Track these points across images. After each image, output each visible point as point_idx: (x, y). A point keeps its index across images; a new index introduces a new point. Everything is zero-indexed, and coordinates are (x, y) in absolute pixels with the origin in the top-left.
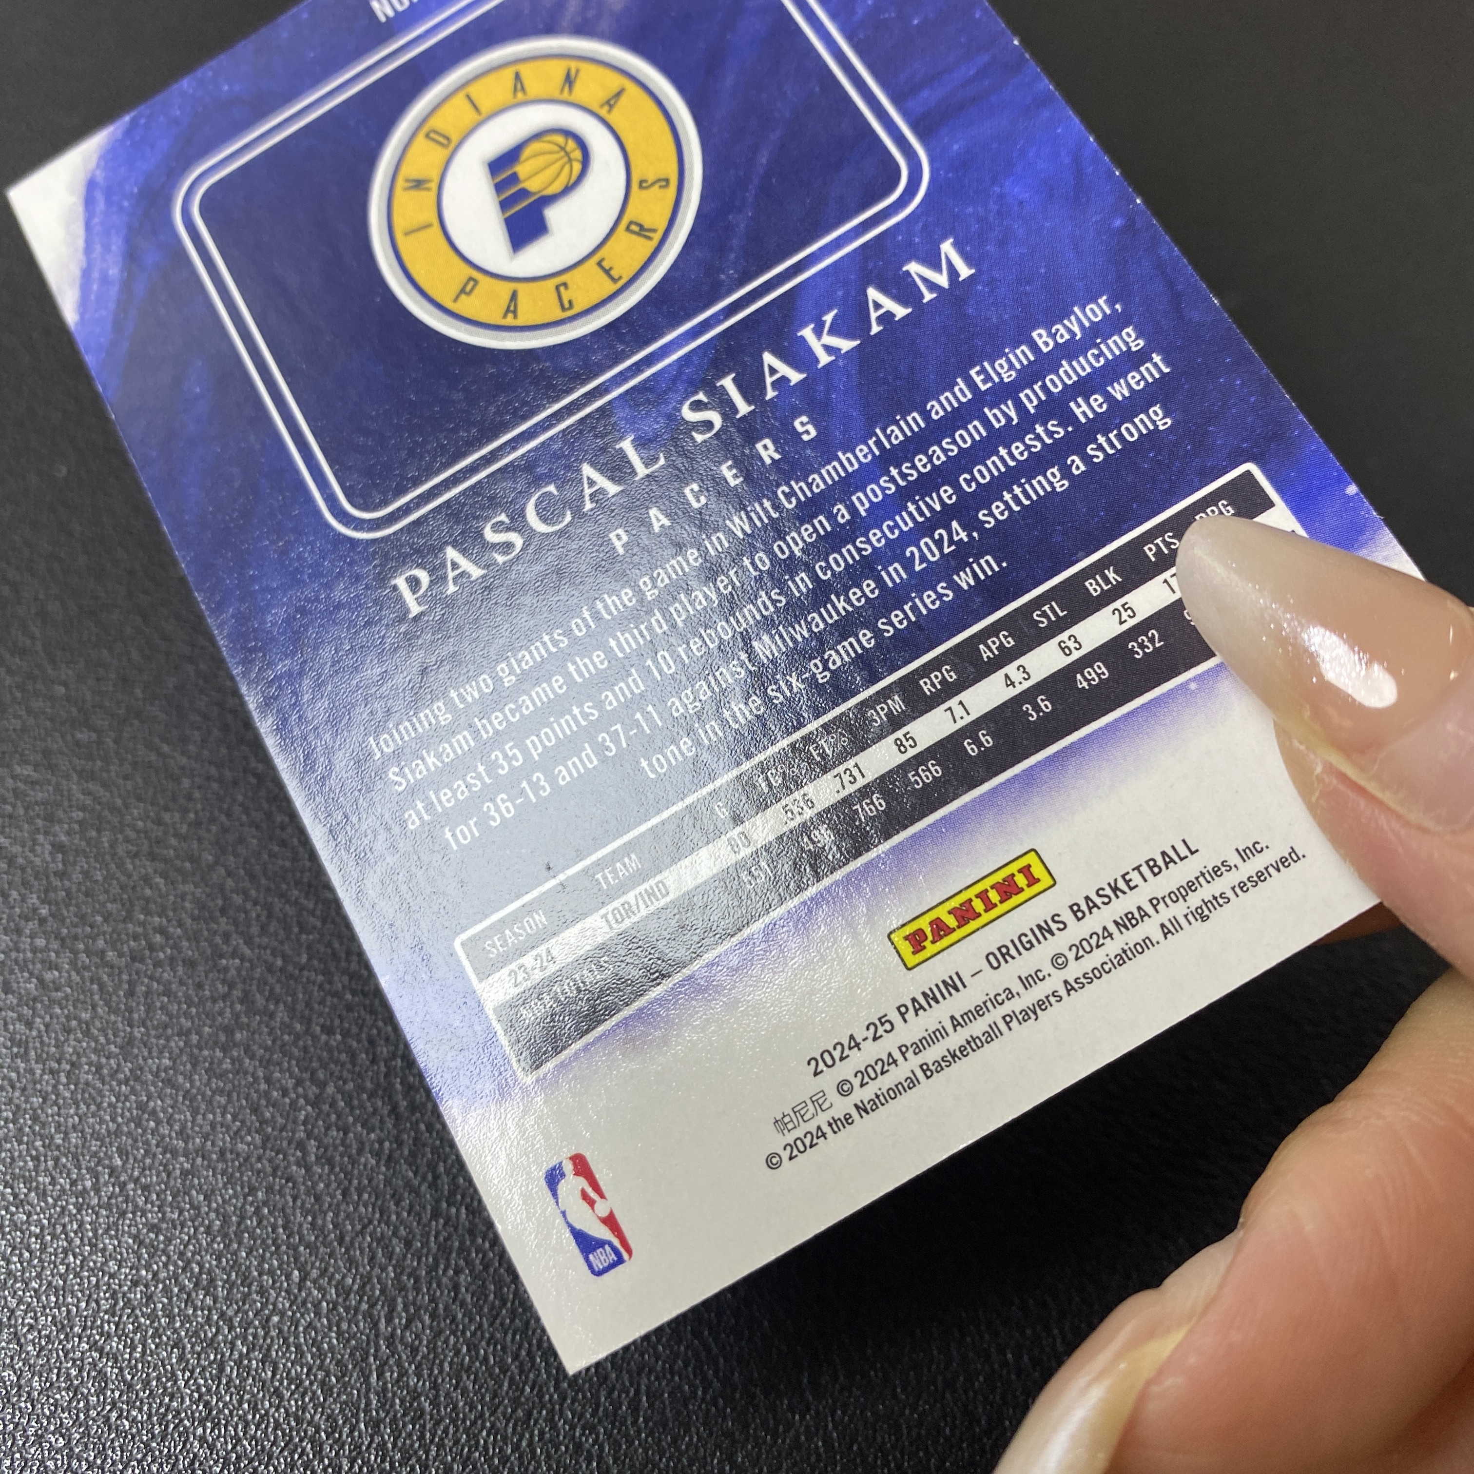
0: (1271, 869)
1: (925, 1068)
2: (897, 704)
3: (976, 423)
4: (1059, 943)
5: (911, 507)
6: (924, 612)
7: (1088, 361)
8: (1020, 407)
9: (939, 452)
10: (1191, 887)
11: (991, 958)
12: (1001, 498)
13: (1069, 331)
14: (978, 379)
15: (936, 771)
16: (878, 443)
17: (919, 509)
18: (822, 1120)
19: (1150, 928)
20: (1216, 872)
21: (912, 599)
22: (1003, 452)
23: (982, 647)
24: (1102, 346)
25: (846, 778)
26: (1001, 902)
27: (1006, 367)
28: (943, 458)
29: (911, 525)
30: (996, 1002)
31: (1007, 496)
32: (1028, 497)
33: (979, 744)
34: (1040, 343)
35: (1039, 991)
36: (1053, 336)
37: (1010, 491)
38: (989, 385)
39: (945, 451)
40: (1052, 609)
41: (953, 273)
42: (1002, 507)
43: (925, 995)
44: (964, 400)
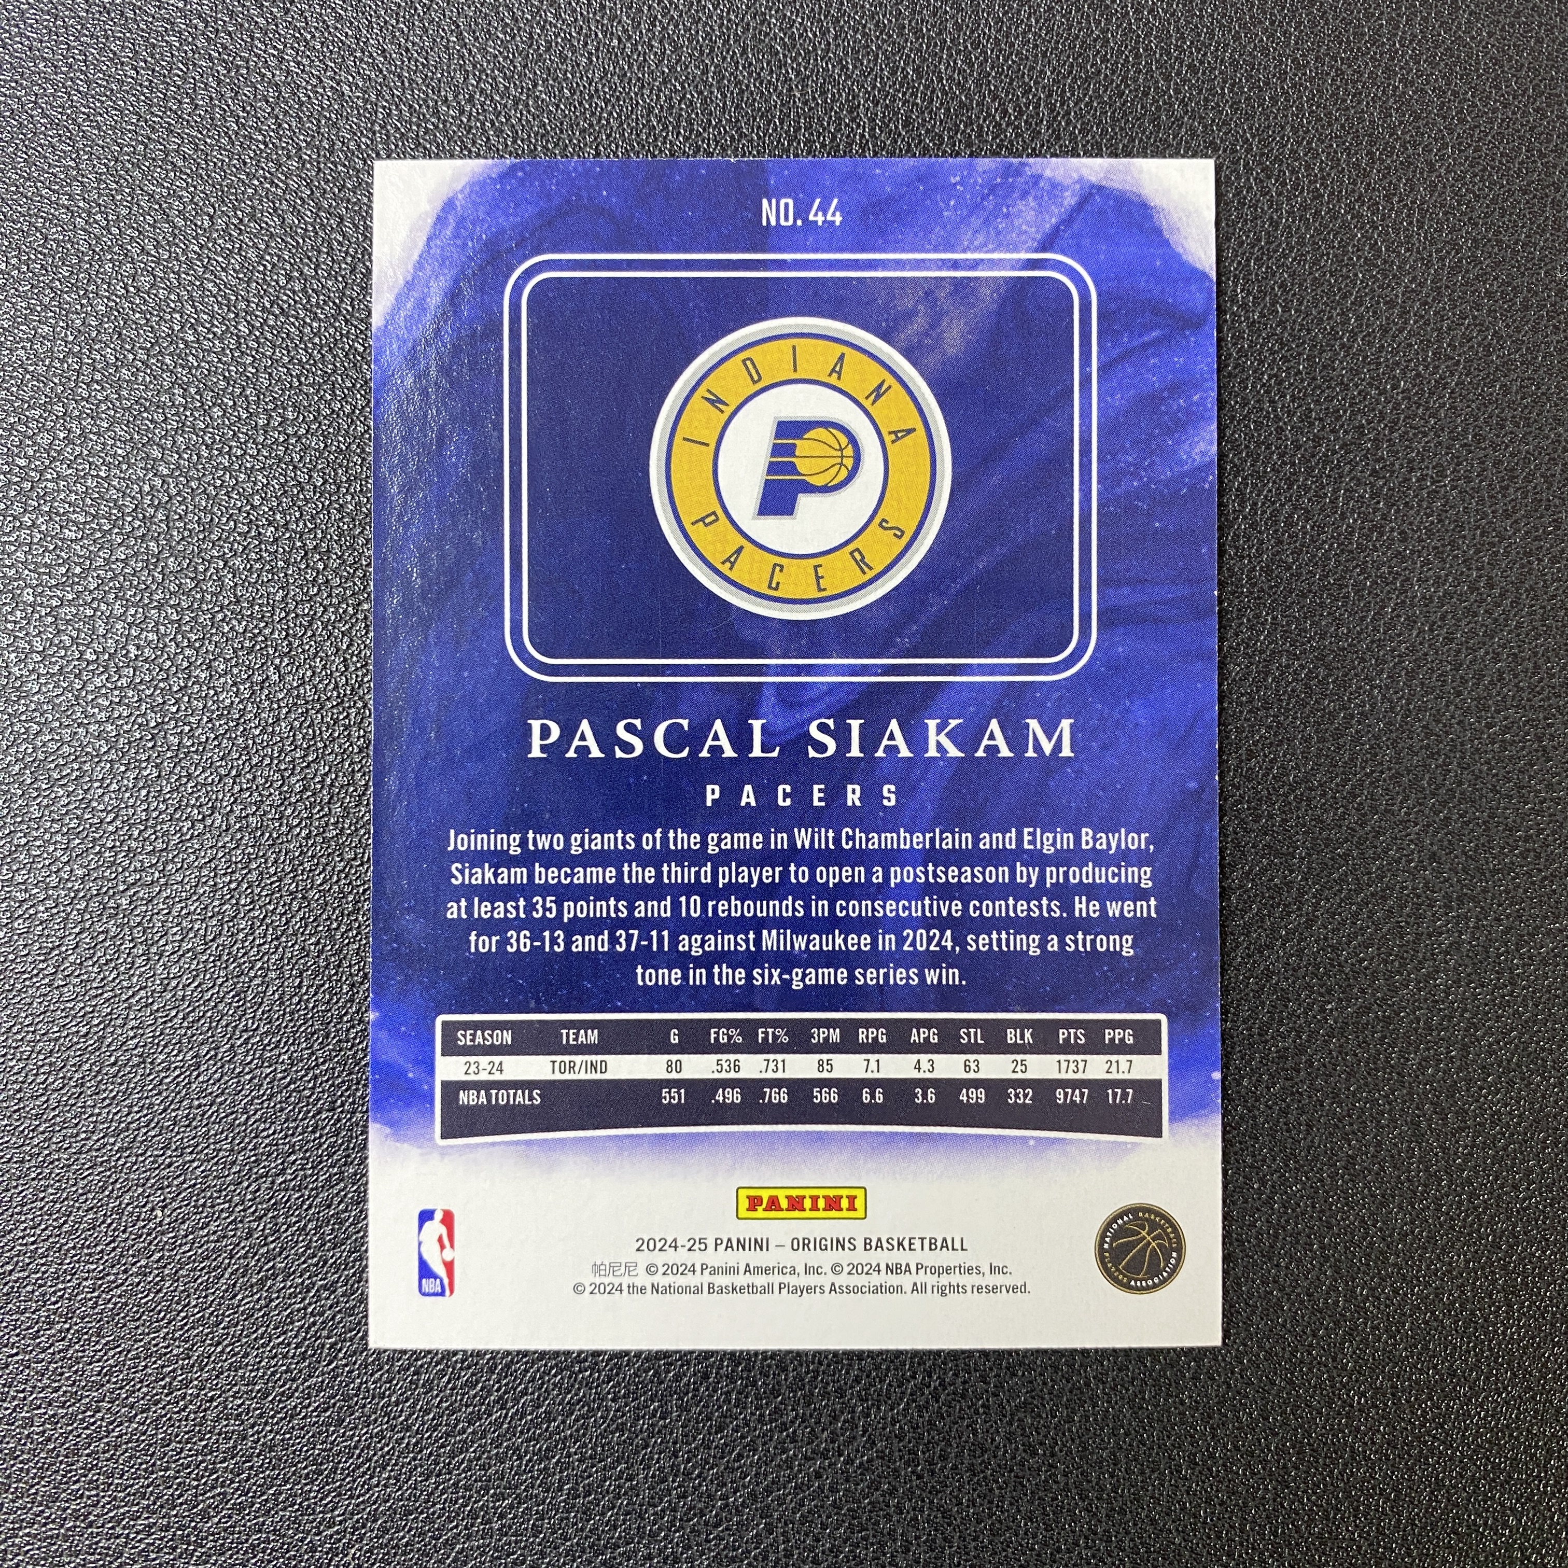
0: (1004, 1289)
1: (711, 1287)
2: (835, 1035)
3: (1006, 869)
4: (843, 1257)
5: (927, 902)
6: (892, 982)
7: (1107, 874)
8: (1042, 878)
9: (969, 873)
10: (948, 1270)
11: (795, 1242)
12: (989, 935)
13: (1108, 844)
14: (1027, 838)
15: (834, 1098)
16: (932, 840)
17: (931, 906)
18: (626, 1281)
19: (906, 1281)
20: (969, 1270)
21: (888, 968)
22: (1011, 902)
23: (914, 1031)
24: (1123, 869)
25: (772, 1066)
26: (824, 1210)
27: (1051, 841)
28: (969, 880)
29: (919, 914)
30: (781, 1271)
31: (995, 936)
32: (1008, 946)
33: (873, 1096)
34: (1084, 839)
35: (813, 1280)
36: (1095, 840)
37: (999, 933)
38: (1032, 847)
39: (973, 875)
40: (976, 1033)
41: (1058, 747)
42: (987, 941)
43: (739, 1241)
44: (1008, 846)
